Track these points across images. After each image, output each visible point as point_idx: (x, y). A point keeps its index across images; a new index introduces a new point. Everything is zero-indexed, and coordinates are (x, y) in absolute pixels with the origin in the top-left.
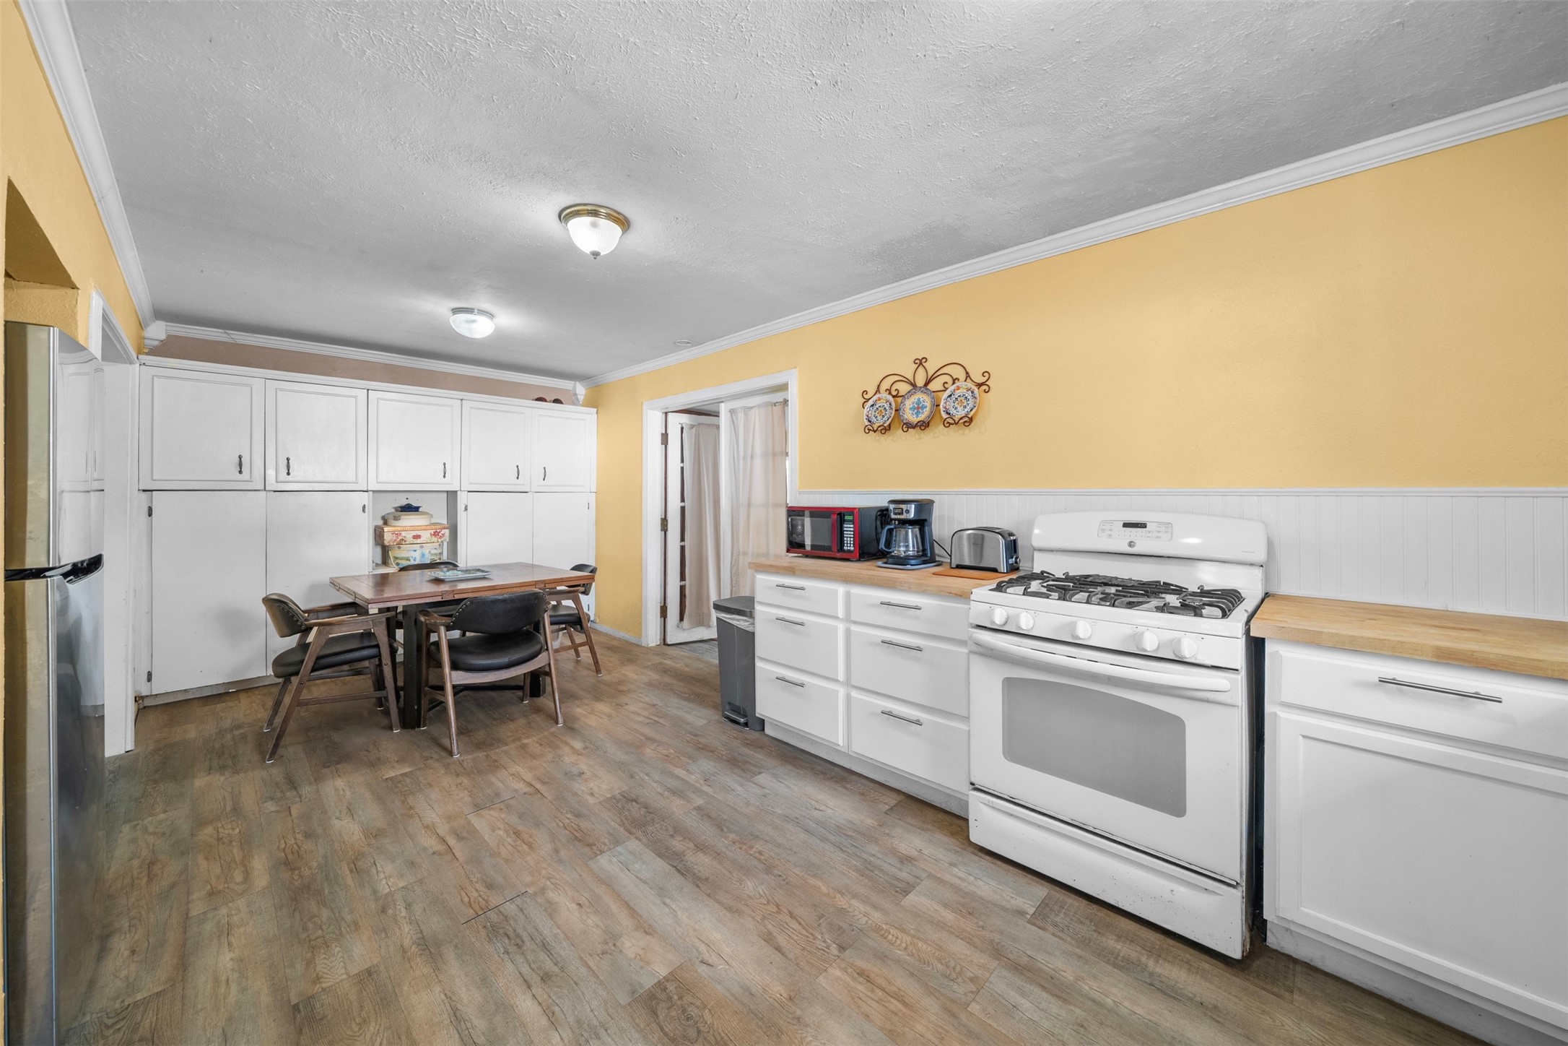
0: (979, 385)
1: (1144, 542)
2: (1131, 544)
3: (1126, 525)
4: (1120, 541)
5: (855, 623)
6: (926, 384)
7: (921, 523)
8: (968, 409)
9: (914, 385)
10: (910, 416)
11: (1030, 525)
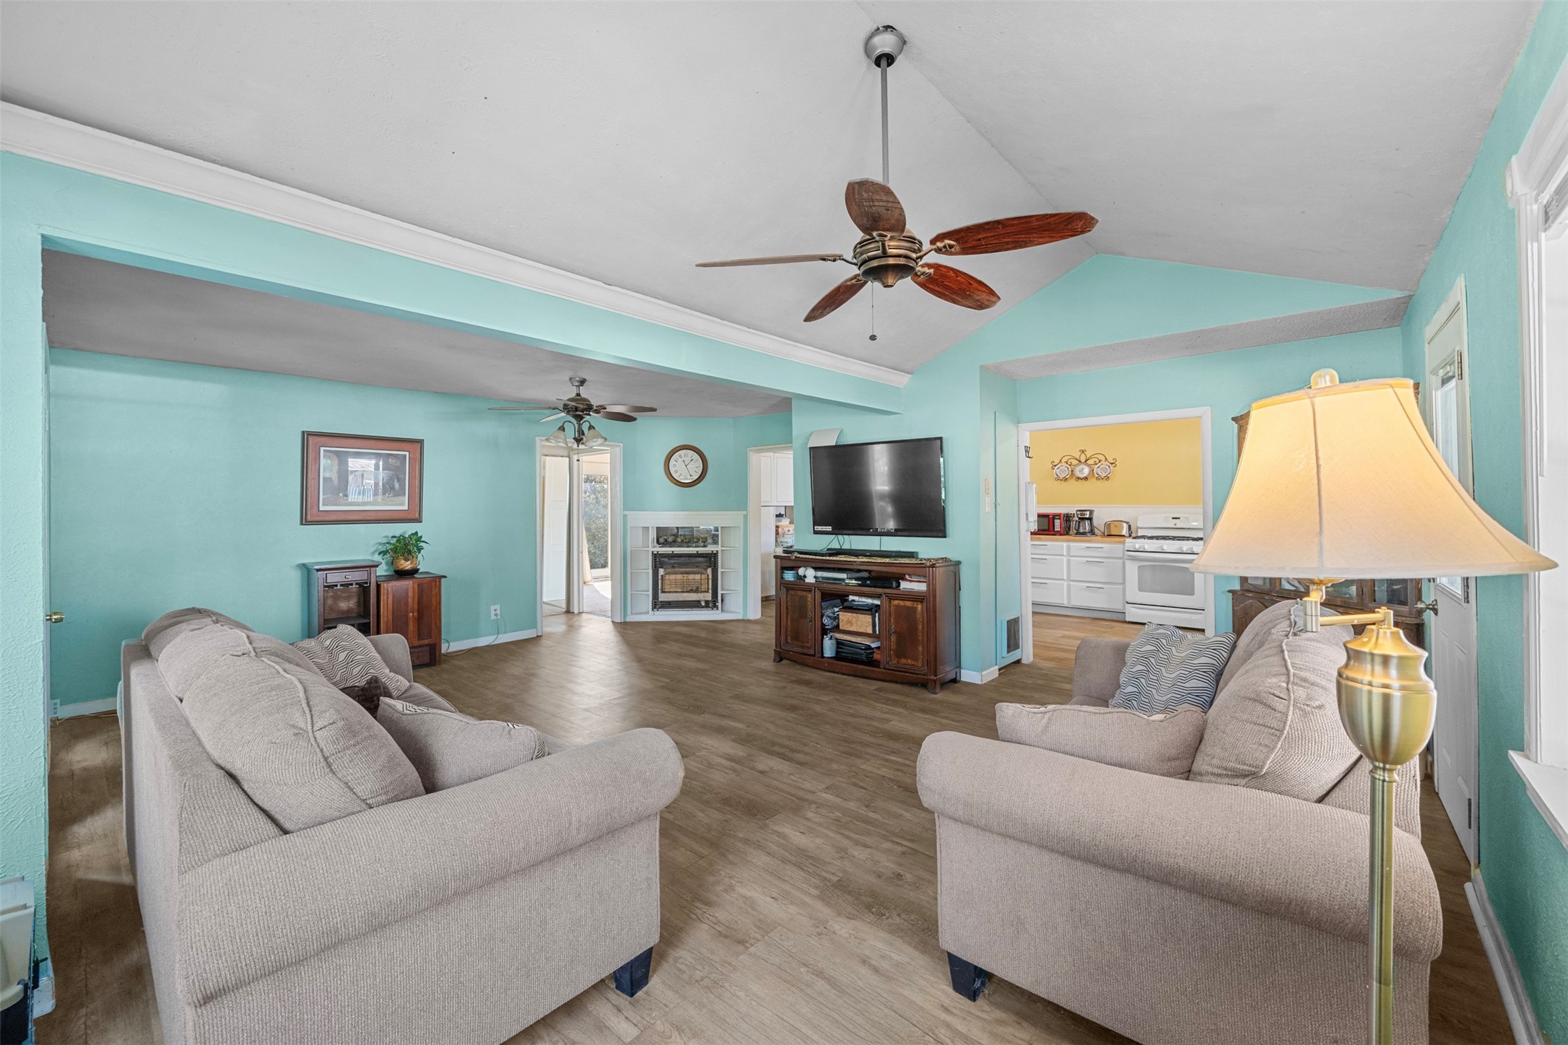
0: (1112, 464)
1: (1179, 524)
2: (1175, 525)
3: (1173, 518)
4: (1171, 524)
5: (1072, 556)
6: (1086, 461)
7: (1090, 519)
8: (1107, 473)
9: (1080, 462)
10: (1078, 474)
11: (1136, 519)
